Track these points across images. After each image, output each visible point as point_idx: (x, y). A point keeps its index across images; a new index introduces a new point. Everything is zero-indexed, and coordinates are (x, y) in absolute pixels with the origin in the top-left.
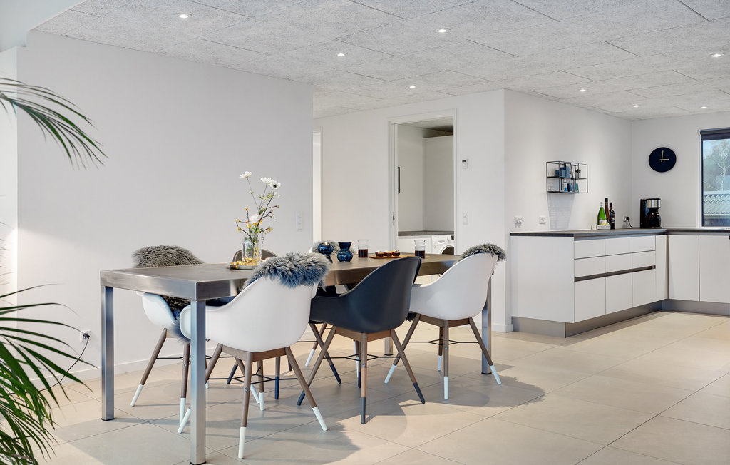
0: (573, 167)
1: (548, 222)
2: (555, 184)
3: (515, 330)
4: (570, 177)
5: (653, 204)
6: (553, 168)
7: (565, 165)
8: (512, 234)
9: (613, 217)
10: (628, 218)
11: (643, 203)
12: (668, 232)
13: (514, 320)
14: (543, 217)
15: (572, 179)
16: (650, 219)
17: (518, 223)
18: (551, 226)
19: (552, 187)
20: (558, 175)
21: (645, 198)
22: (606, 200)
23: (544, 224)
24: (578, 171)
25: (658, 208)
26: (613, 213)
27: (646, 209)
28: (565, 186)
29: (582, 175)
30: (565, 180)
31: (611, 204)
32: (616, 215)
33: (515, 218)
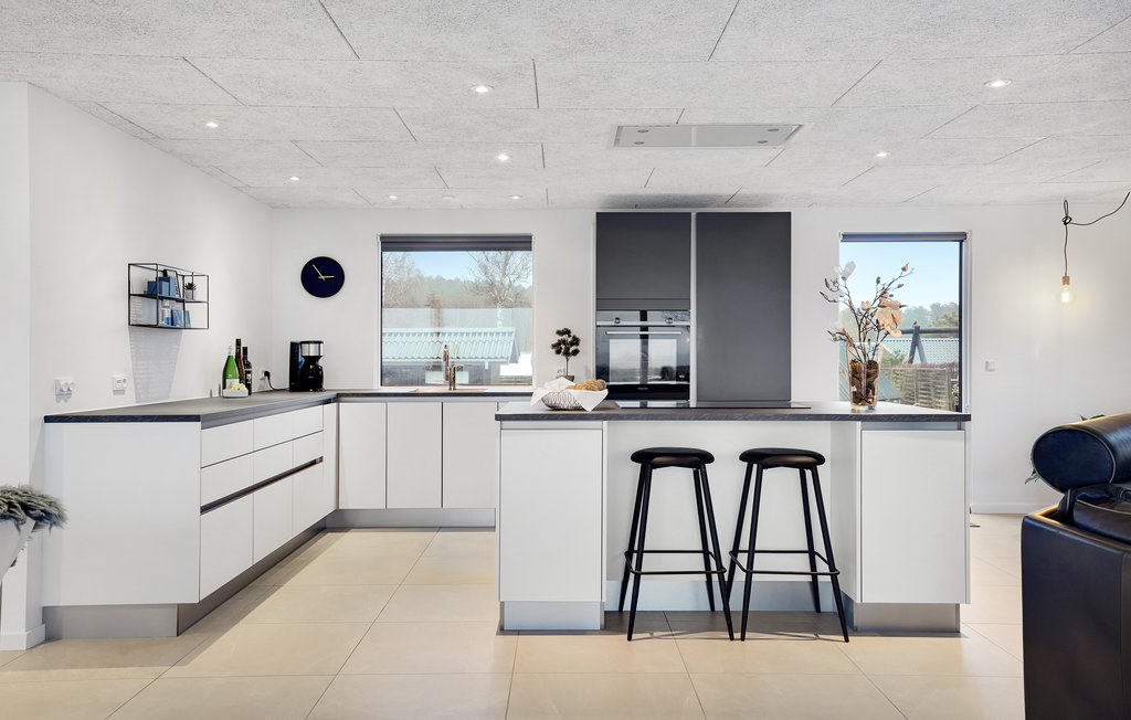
0: (180, 278)
1: (129, 387)
2: (147, 310)
3: (51, 637)
4: (177, 296)
5: (311, 351)
6: (142, 277)
7: (165, 272)
8: (48, 419)
9: (249, 372)
10: (267, 374)
11: (295, 347)
12: (338, 398)
13: (48, 614)
14: (120, 376)
15: (178, 301)
16: (306, 375)
17: (63, 394)
18: (137, 395)
19: (139, 316)
20: (153, 292)
21: (298, 340)
22: (238, 342)
23: (120, 392)
24: (191, 287)
25: (319, 357)
26: (248, 365)
27: (301, 359)
28: (167, 314)
29: (199, 294)
30: (167, 303)
31: (245, 349)
32: (253, 369)
33: (57, 382)
